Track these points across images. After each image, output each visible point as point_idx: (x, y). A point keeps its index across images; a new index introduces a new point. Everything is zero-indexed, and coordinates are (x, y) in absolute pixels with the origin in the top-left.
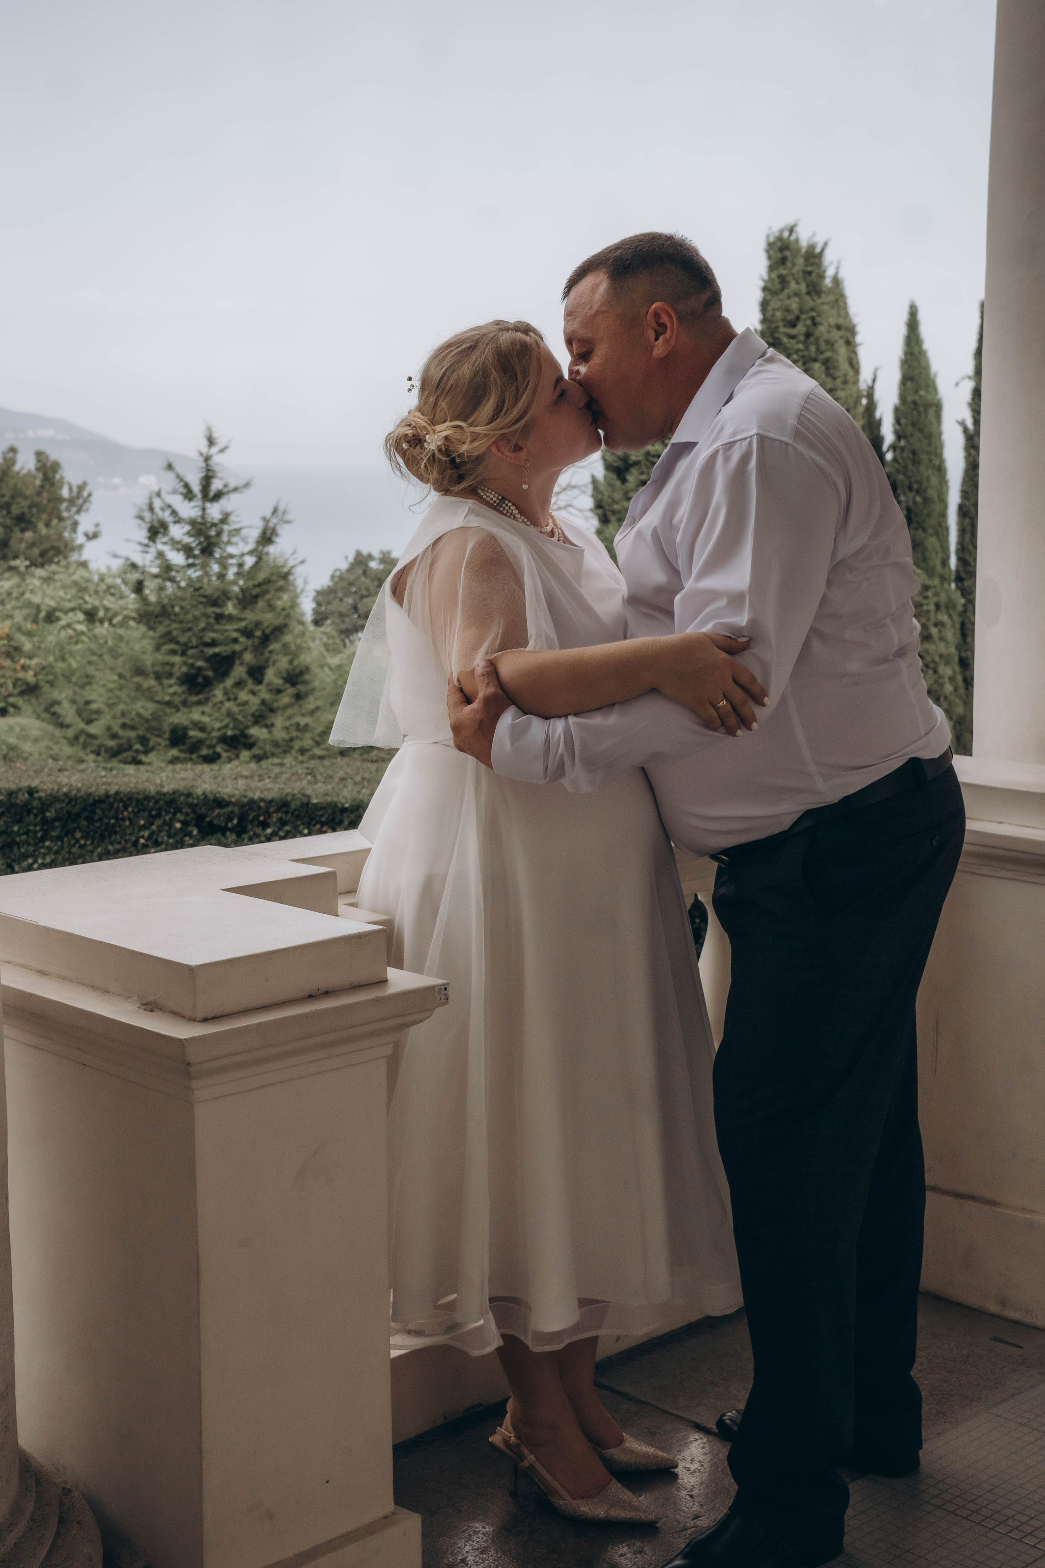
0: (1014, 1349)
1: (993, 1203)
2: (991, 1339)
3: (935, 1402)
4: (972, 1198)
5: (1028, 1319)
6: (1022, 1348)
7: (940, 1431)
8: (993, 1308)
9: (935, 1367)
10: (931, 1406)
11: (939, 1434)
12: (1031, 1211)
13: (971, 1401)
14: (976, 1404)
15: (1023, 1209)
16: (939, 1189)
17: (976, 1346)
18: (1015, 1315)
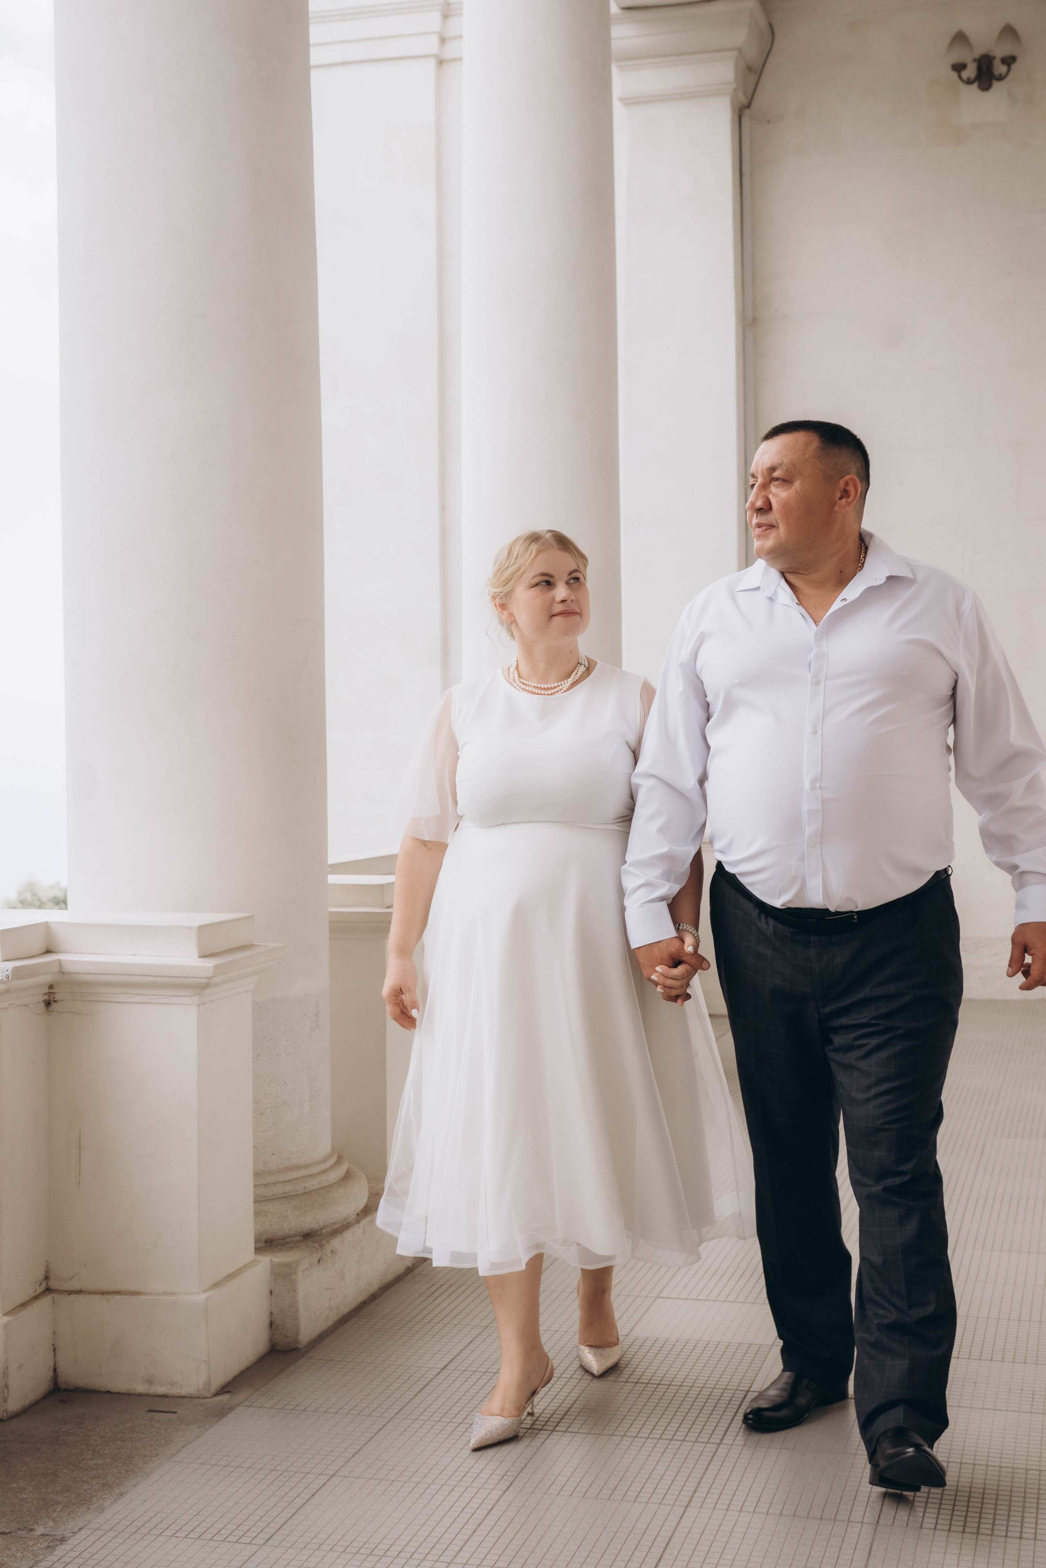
0: (169, 1415)
1: (138, 1293)
2: (147, 1411)
3: (120, 1465)
4: (118, 1293)
5: (174, 1391)
6: (176, 1412)
7: (134, 1484)
8: (141, 1388)
9: (108, 1440)
10: (118, 1468)
11: (134, 1485)
12: (173, 1294)
13: (151, 1457)
14: (156, 1459)
15: (165, 1293)
16: (85, 1291)
17: (137, 1419)
18: (161, 1390)
